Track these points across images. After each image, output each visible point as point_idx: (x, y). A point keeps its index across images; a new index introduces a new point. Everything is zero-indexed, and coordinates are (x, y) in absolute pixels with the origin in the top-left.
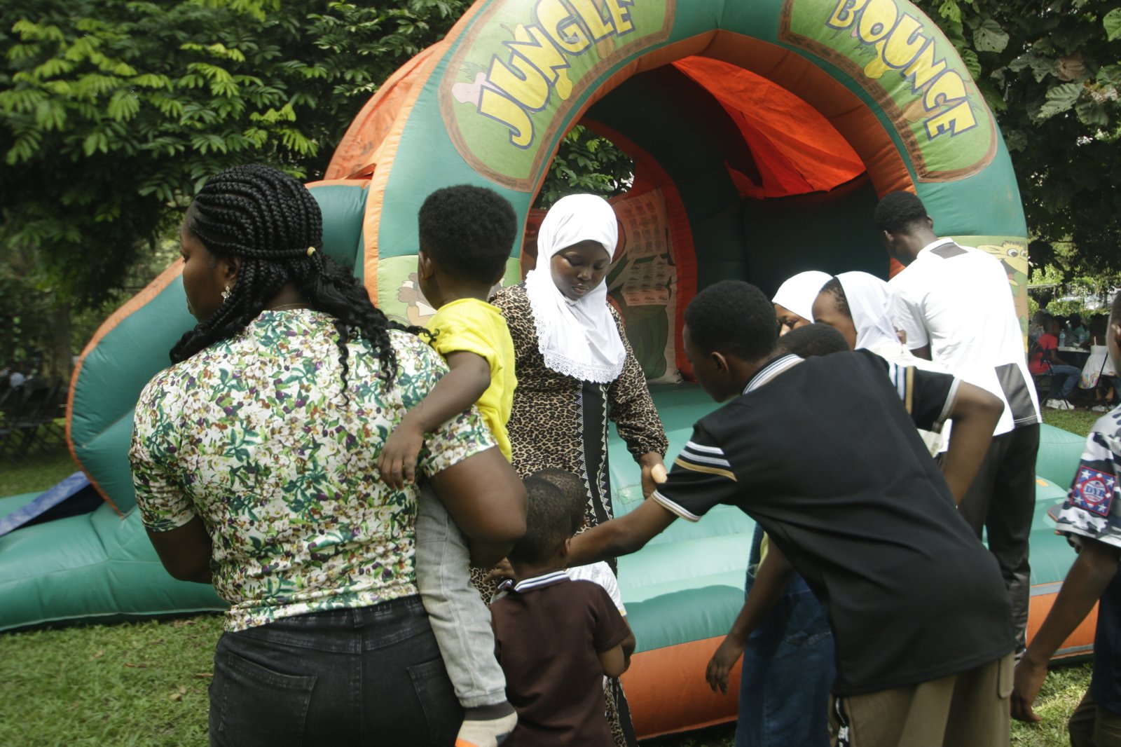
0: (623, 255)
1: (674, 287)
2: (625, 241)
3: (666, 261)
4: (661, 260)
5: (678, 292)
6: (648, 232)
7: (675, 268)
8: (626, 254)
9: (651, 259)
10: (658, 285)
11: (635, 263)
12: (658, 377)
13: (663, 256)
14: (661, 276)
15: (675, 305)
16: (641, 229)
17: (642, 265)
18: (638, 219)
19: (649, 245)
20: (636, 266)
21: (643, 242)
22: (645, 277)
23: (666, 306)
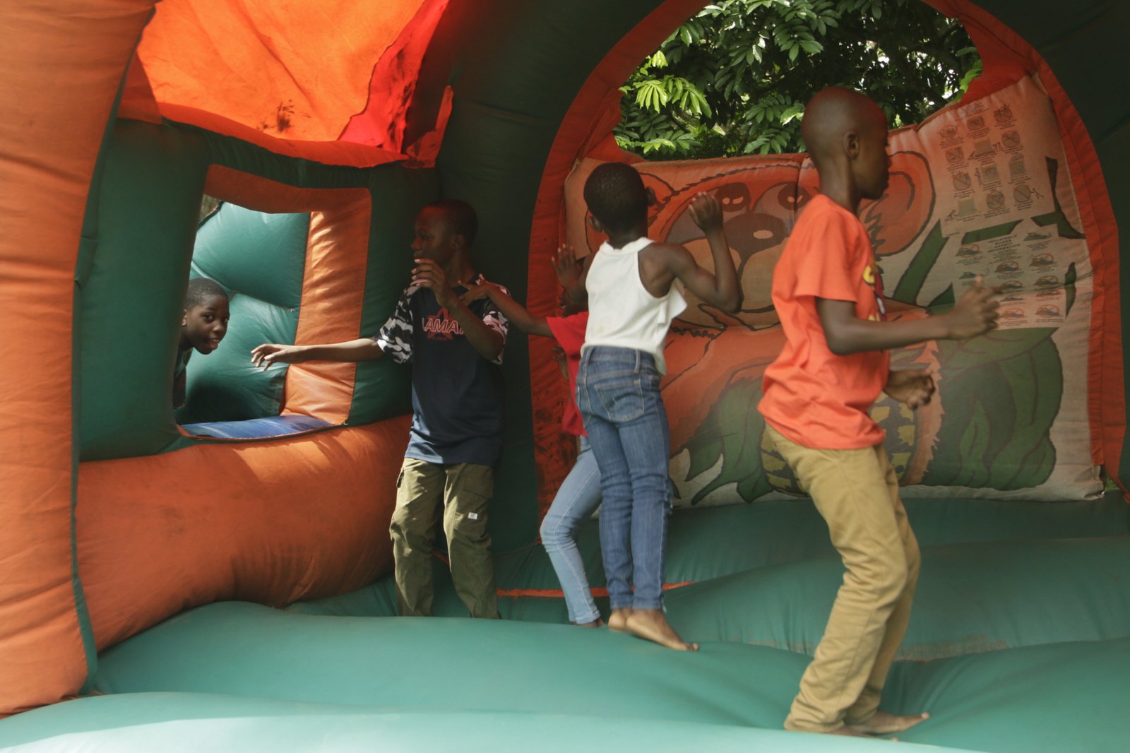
0: (930, 226)
1: (1085, 286)
2: (934, 195)
3: (1052, 229)
4: (1035, 228)
5: (1095, 296)
6: (991, 171)
7: (1084, 242)
8: (938, 225)
9: (1009, 228)
10: (1039, 283)
11: (964, 241)
12: (1033, 486)
13: (1039, 221)
14: (1040, 263)
15: (1088, 323)
16: (972, 168)
17: (984, 245)
18: (968, 147)
19: (995, 201)
20: (968, 247)
21: (979, 195)
22: (1000, 269)
23: (1055, 329)
